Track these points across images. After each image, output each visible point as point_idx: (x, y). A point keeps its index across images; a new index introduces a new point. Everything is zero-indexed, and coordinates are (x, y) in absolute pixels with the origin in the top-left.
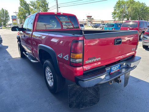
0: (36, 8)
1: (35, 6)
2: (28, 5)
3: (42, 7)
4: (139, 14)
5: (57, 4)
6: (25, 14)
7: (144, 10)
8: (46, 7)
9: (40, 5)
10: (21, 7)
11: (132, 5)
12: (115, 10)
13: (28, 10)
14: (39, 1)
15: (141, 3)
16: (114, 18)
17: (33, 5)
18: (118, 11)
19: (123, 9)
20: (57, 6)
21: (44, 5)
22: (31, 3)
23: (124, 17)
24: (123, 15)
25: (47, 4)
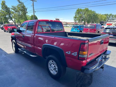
0: (16, 11)
1: (15, 10)
2: (9, 9)
3: (21, 11)
4: (92, 19)
5: (34, 9)
6: (6, 16)
7: (95, 16)
8: (25, 11)
9: (20, 9)
10: (3, 10)
11: (87, 12)
12: (76, 15)
13: (9, 12)
14: (19, 6)
15: (93, 11)
16: (75, 21)
17: (14, 9)
18: (78, 16)
19: (81, 14)
20: (34, 10)
21: (23, 9)
22: (12, 8)
23: (82, 20)
24: (81, 19)
25: (26, 9)
